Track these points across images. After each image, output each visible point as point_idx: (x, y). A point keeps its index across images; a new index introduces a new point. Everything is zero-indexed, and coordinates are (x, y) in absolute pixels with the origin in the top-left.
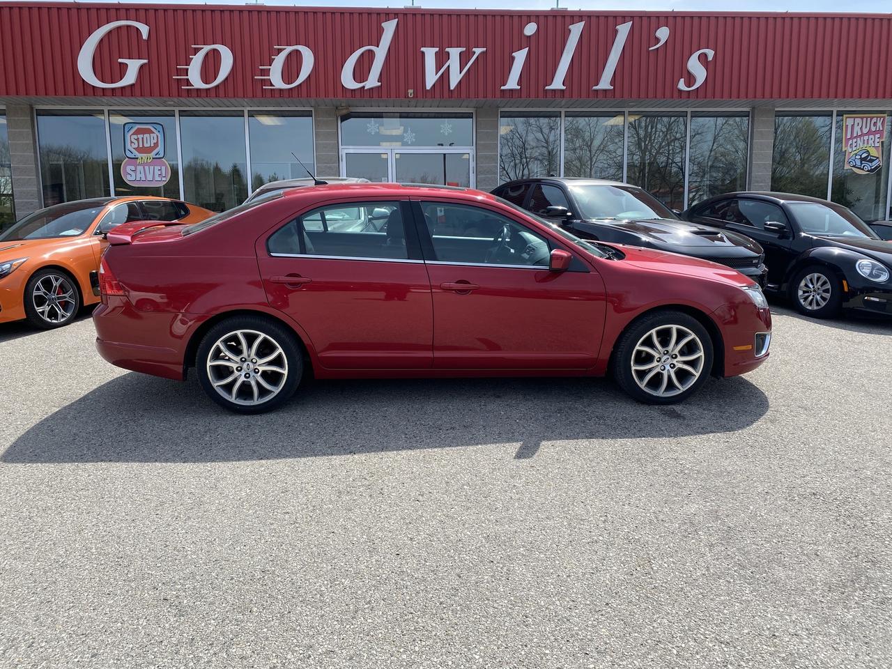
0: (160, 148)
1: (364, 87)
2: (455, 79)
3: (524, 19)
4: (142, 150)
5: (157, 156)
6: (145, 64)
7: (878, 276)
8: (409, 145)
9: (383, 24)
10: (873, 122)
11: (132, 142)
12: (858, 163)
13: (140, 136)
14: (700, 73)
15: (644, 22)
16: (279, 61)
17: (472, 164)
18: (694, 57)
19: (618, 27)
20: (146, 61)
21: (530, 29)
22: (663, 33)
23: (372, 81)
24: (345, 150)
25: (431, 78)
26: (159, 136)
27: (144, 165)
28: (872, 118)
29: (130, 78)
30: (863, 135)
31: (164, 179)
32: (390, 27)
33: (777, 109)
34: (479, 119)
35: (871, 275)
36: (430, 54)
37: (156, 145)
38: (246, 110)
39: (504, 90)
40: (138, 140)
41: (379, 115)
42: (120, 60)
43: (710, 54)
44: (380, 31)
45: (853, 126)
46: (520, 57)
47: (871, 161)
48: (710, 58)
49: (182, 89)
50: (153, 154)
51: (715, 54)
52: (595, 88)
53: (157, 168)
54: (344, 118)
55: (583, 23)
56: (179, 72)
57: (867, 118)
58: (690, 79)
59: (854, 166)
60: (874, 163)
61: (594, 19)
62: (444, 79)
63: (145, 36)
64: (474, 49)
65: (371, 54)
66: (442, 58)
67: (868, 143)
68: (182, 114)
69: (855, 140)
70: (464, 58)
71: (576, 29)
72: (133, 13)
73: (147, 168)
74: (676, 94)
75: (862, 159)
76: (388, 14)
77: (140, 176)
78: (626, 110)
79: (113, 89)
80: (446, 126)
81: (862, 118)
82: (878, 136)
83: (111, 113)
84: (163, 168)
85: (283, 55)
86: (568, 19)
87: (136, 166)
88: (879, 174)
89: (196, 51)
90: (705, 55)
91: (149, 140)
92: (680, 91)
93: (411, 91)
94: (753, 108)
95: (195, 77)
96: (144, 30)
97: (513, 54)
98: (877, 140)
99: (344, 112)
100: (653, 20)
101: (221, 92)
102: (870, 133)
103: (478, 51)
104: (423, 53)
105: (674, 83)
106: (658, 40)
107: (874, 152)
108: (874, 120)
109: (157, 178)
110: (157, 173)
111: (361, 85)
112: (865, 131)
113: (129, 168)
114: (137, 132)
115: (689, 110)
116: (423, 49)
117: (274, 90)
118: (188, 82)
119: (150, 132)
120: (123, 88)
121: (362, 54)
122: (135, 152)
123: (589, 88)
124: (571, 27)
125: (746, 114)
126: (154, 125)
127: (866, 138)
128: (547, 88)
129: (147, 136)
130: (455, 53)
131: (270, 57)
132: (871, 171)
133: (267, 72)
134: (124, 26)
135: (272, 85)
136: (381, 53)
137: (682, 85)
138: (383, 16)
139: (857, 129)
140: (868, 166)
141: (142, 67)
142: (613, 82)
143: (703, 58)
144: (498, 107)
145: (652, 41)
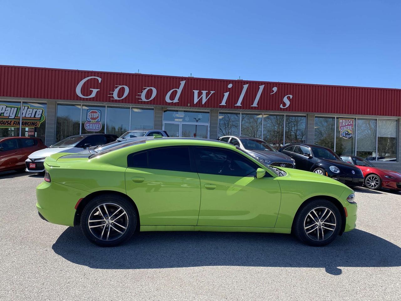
0: (99, 118)
1: (173, 102)
2: (204, 101)
3: (228, 82)
4: (93, 119)
5: (98, 121)
6: (99, 91)
7: (337, 171)
8: (187, 122)
9: (181, 82)
10: (349, 121)
11: (89, 116)
12: (345, 135)
13: (92, 114)
14: (288, 103)
15: (269, 85)
16: (145, 92)
17: (209, 129)
18: (286, 97)
19: (260, 86)
20: (99, 90)
21: (230, 86)
22: (275, 89)
23: (176, 100)
24: (164, 122)
25: (196, 100)
26: (99, 114)
27: (93, 124)
28: (348, 120)
29: (93, 95)
30: (346, 126)
31: (99, 129)
32: (183, 83)
33: (315, 115)
34: (212, 114)
35: (335, 171)
36: (196, 92)
37: (98, 117)
38: (131, 107)
39: (220, 105)
40: (91, 115)
41: (177, 111)
42: (90, 89)
43: (291, 96)
44: (180, 84)
45: (342, 122)
46: (226, 95)
47: (349, 135)
48: (291, 98)
49: (110, 99)
50: (96, 120)
51: (293, 97)
52: (251, 106)
53: (97, 125)
54: (165, 111)
55: (248, 85)
56: (110, 94)
57: (347, 120)
58: (284, 105)
59: (343, 136)
60: (350, 135)
61: (251, 83)
62: (200, 101)
63: (100, 82)
64: (211, 92)
65: (176, 92)
66: (200, 94)
67: (348, 128)
68: (108, 107)
69: (343, 127)
70: (207, 94)
71: (246, 87)
72: (96, 74)
73: (94, 125)
74: (280, 109)
75: (346, 134)
76: (182, 79)
77: (91, 127)
78: (263, 113)
79: (87, 98)
80: (200, 116)
81: (345, 120)
82: (351, 126)
83: (83, 105)
84: (100, 125)
85: (146, 90)
86: (243, 83)
87: (90, 124)
88: (352, 139)
89: (117, 87)
90: (289, 97)
91: (95, 115)
92: (281, 108)
93: (189, 104)
94: (307, 115)
95: (115, 96)
96: (100, 80)
97: (224, 94)
98: (351, 128)
99: (165, 110)
100: (272, 85)
101: (124, 101)
102: (348, 125)
103: (212, 92)
104: (194, 92)
105: (279, 106)
106: (273, 91)
107: (350, 132)
108: (350, 121)
109: (97, 129)
110: (97, 127)
111: (172, 101)
112: (347, 124)
113: (87, 125)
114: (91, 113)
115: (285, 114)
116: (193, 91)
117: (142, 101)
118: (113, 97)
119: (96, 112)
120: (90, 98)
121: (173, 91)
122: (90, 119)
123: (250, 106)
124: (244, 86)
125: (305, 116)
126: (98, 111)
127: (347, 127)
128: (235, 105)
129: (95, 114)
130: (204, 92)
131: (142, 90)
132: (349, 138)
133: (140, 95)
134: (93, 78)
135: (141, 100)
136: (179, 91)
137: (281, 106)
138: (181, 79)
139: (344, 123)
140: (348, 136)
141: (97, 92)
142: (258, 104)
143: (289, 98)
144: (218, 110)
145: (271, 91)
